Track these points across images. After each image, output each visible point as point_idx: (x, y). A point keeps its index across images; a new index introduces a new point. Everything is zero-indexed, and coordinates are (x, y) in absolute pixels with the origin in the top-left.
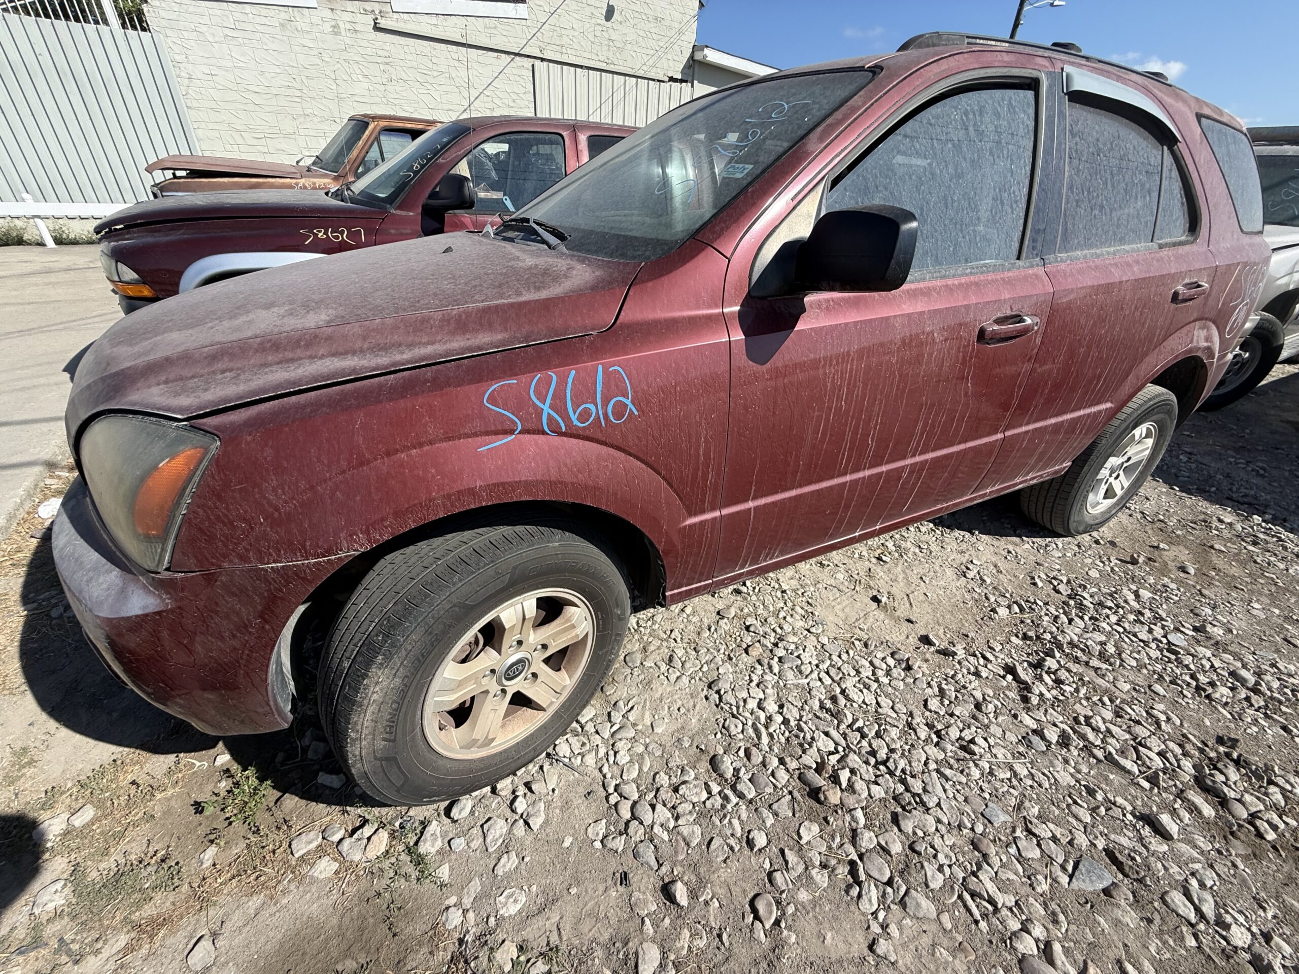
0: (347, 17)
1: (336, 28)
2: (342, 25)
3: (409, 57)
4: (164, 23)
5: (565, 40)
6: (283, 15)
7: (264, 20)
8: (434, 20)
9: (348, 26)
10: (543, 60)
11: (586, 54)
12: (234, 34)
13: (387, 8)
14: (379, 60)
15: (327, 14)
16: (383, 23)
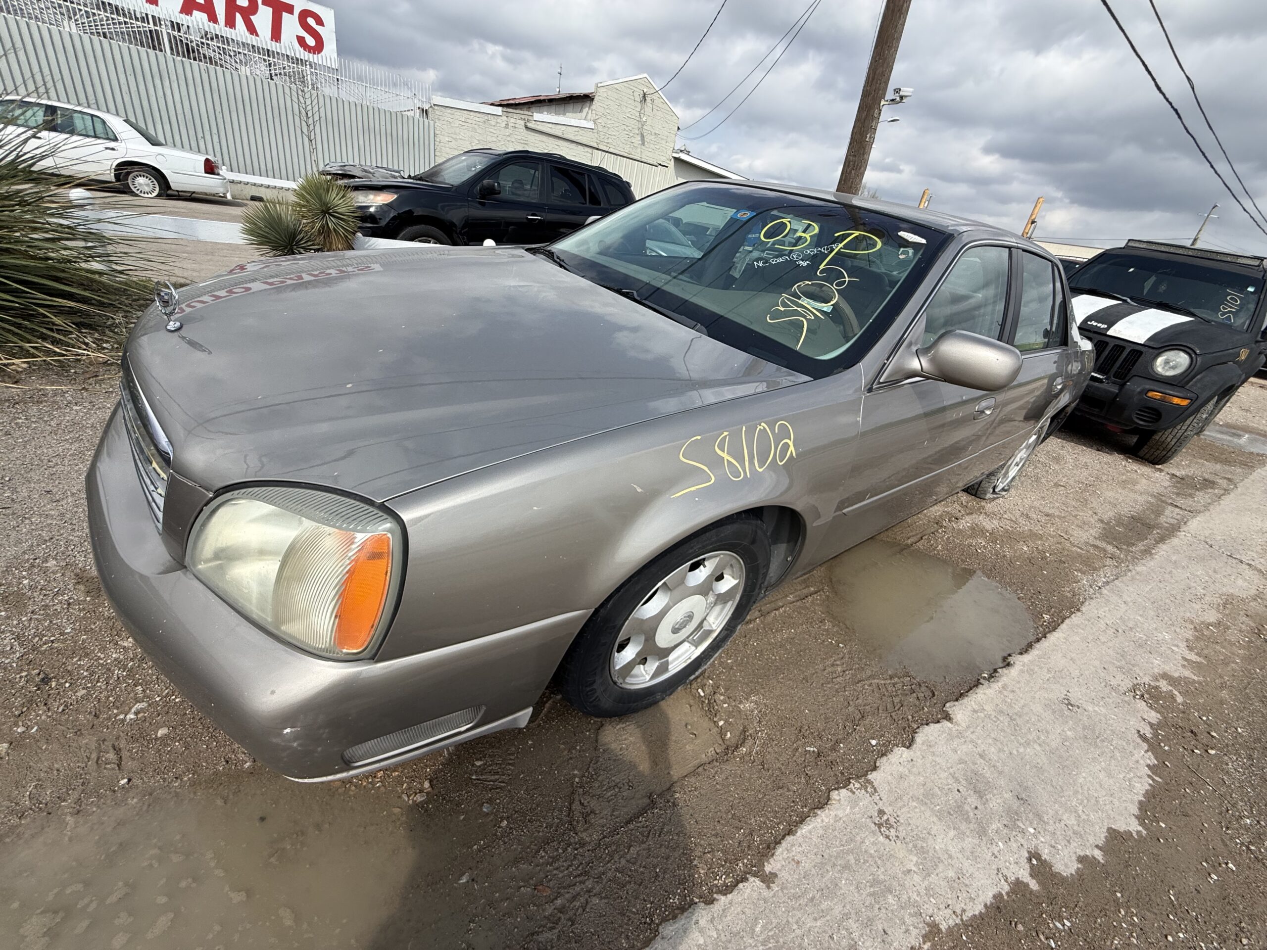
0: (513, 120)
1: (507, 125)
2: (510, 124)
3: (537, 142)
4: (437, 117)
5: (610, 141)
6: (486, 118)
7: (477, 119)
8: (550, 125)
9: (513, 125)
10: (597, 149)
11: (618, 148)
12: (464, 124)
13: (530, 118)
14: (522, 142)
15: (504, 118)
16: (530, 125)
